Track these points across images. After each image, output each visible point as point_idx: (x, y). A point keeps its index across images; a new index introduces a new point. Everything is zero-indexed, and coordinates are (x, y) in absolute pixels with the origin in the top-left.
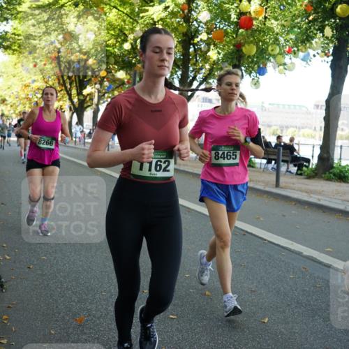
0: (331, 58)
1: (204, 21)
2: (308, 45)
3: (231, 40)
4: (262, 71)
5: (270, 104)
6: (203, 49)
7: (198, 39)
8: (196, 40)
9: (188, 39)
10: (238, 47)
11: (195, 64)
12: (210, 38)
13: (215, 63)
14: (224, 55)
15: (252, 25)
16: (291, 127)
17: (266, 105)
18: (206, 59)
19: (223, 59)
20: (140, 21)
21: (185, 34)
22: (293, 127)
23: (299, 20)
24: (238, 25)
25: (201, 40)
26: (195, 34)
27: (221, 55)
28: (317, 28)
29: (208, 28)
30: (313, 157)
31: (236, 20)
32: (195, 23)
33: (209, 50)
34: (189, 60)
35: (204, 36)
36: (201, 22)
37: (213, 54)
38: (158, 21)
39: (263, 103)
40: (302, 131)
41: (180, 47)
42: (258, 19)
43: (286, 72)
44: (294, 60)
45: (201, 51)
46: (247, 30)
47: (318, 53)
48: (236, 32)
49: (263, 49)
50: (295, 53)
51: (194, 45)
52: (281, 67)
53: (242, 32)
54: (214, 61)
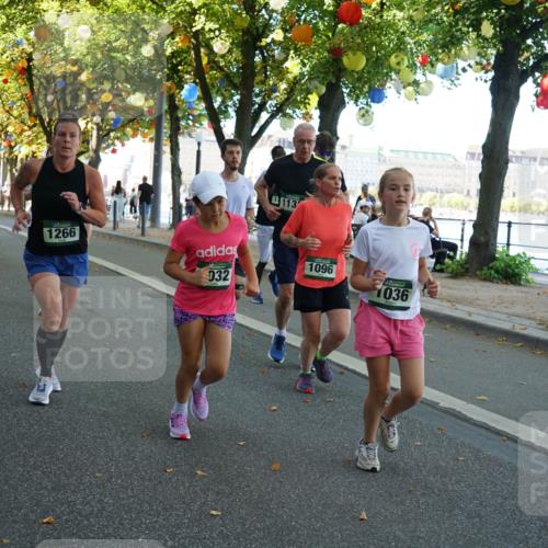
0: (491, 74)
1: (279, 8)
2: (453, 51)
3: (324, 43)
4: (376, 95)
5: (392, 151)
6: (277, 57)
7: (269, 40)
8: (265, 41)
9: (250, 39)
10: (337, 54)
11: (263, 83)
12: (290, 39)
13: (296, 81)
14: (312, 68)
15: (360, 16)
16: (429, 189)
17: (386, 153)
18: (281, 73)
19: (310, 73)
20: (168, 8)
21: (246, 32)
22: (432, 190)
23: (439, 9)
24: (337, 17)
25: (273, 41)
26: (264, 32)
27: (307, 68)
28: (468, 23)
29: (285, 22)
30: (462, 240)
31: (331, 8)
32: (263, 12)
33: (286, 59)
34: (253, 75)
35: (278, 35)
36: (273, 11)
37: (293, 66)
38: (200, 8)
39: (380, 149)
40: (447, 197)
41: (237, 54)
42: (370, 7)
43: (418, 97)
44: (430, 77)
45: (274, 61)
46: (351, 25)
47: (470, 66)
48: (333, 29)
49: (378, 58)
50: (433, 66)
51: (261, 49)
52: (410, 89)
53: (343, 29)
54: (295, 78)
